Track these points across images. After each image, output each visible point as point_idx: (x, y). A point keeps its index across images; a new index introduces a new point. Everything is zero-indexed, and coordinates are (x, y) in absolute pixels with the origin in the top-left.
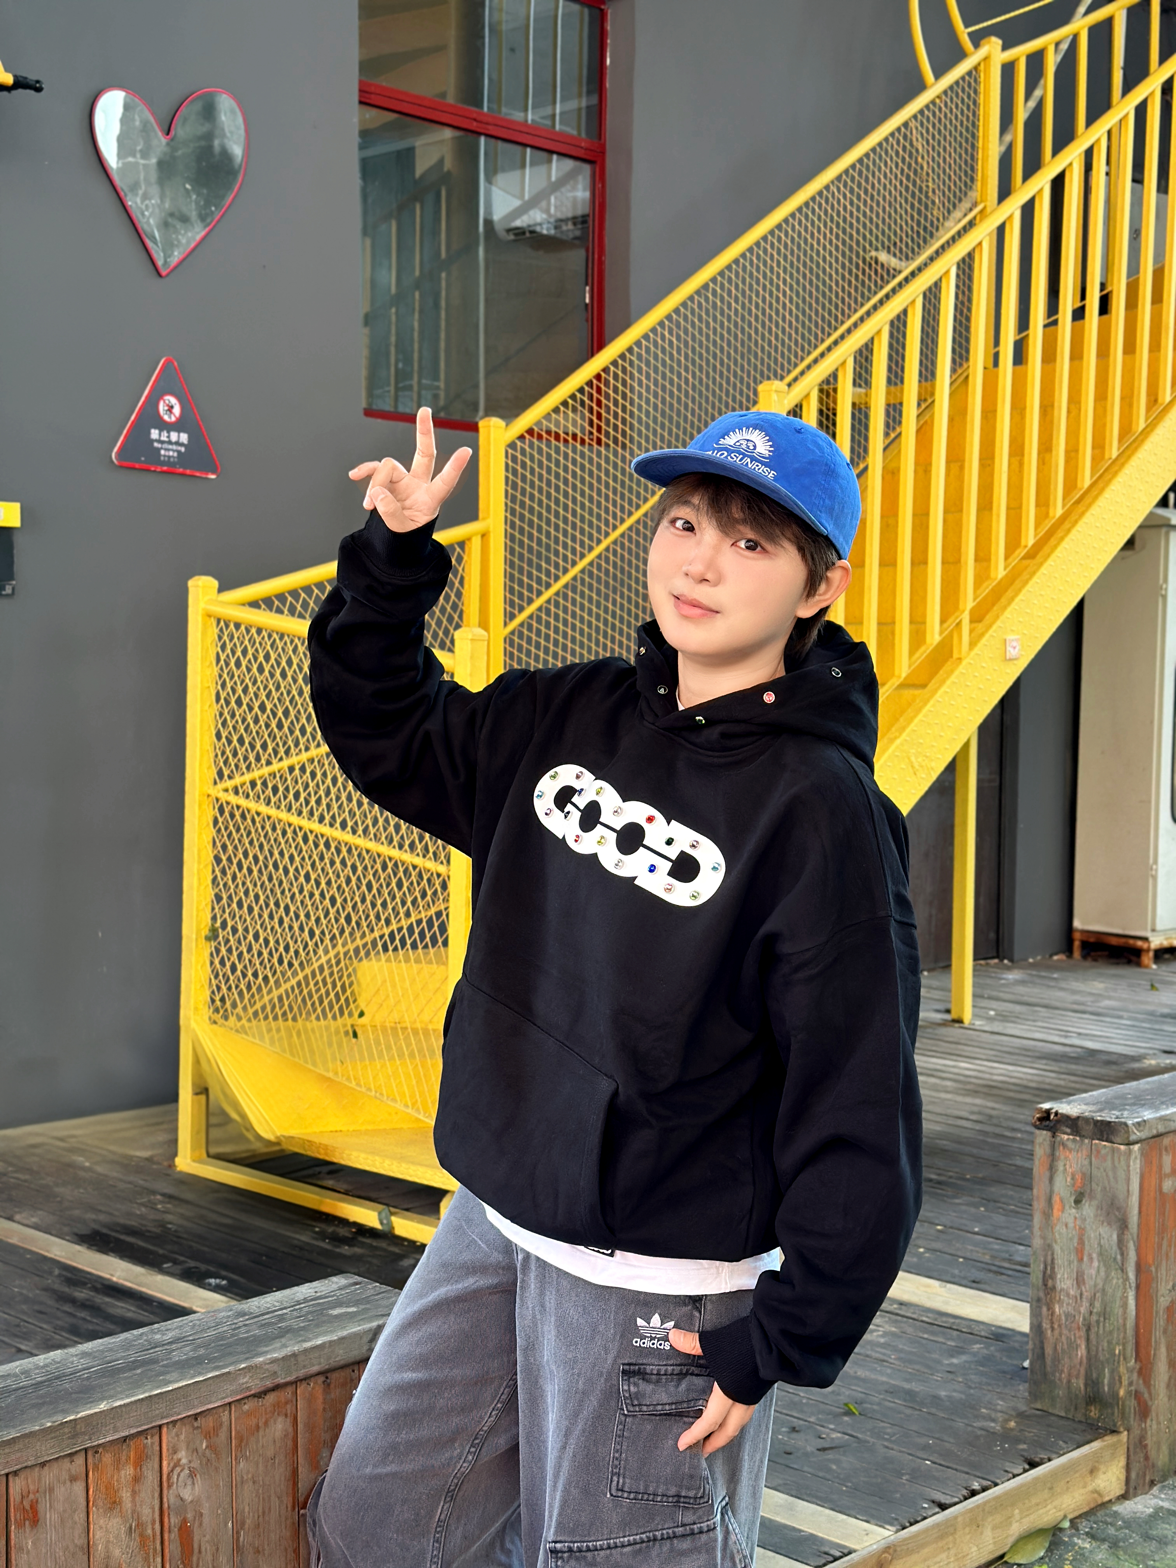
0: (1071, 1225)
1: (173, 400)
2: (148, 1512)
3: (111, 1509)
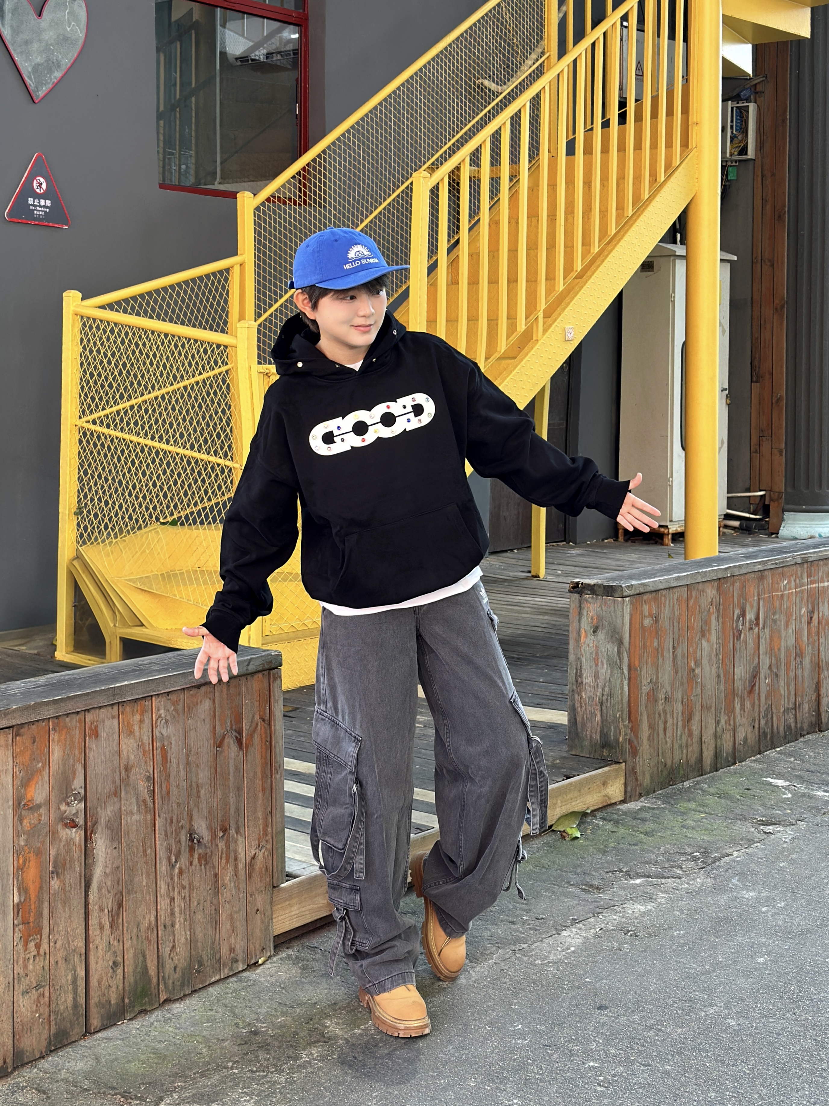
0: (591, 645)
1: (42, 180)
2: (146, 739)
3: (129, 735)
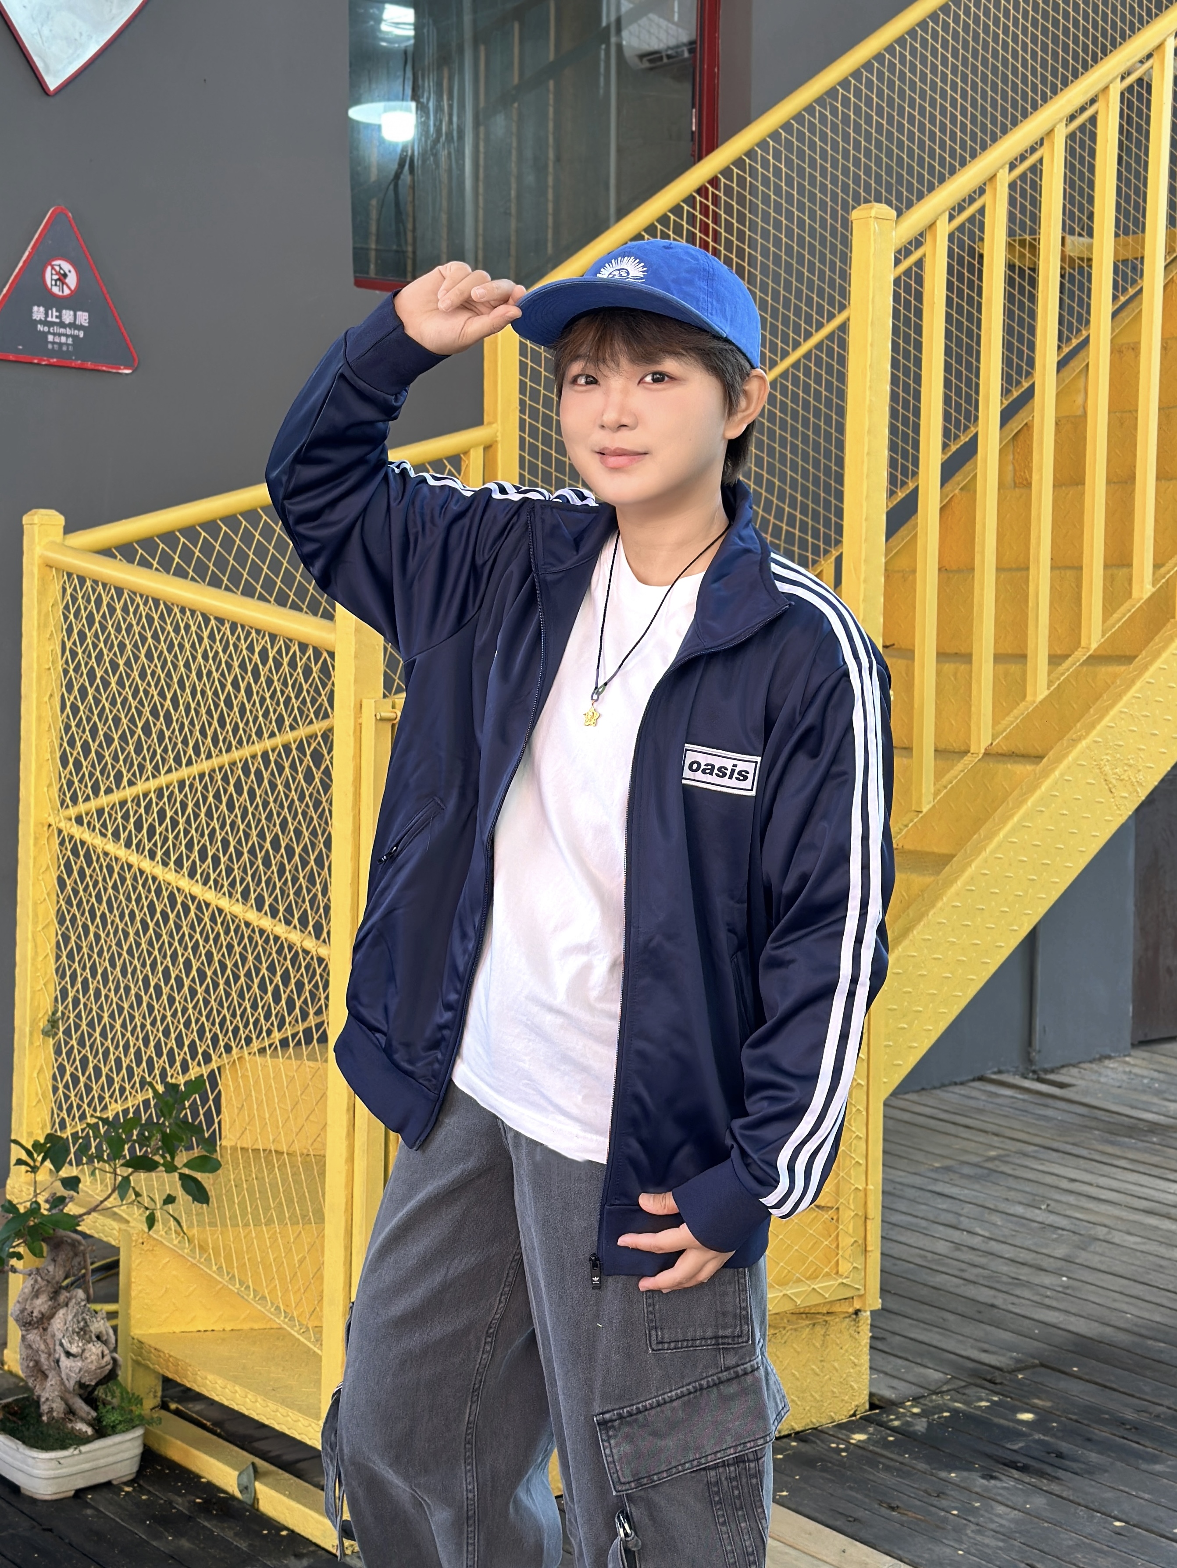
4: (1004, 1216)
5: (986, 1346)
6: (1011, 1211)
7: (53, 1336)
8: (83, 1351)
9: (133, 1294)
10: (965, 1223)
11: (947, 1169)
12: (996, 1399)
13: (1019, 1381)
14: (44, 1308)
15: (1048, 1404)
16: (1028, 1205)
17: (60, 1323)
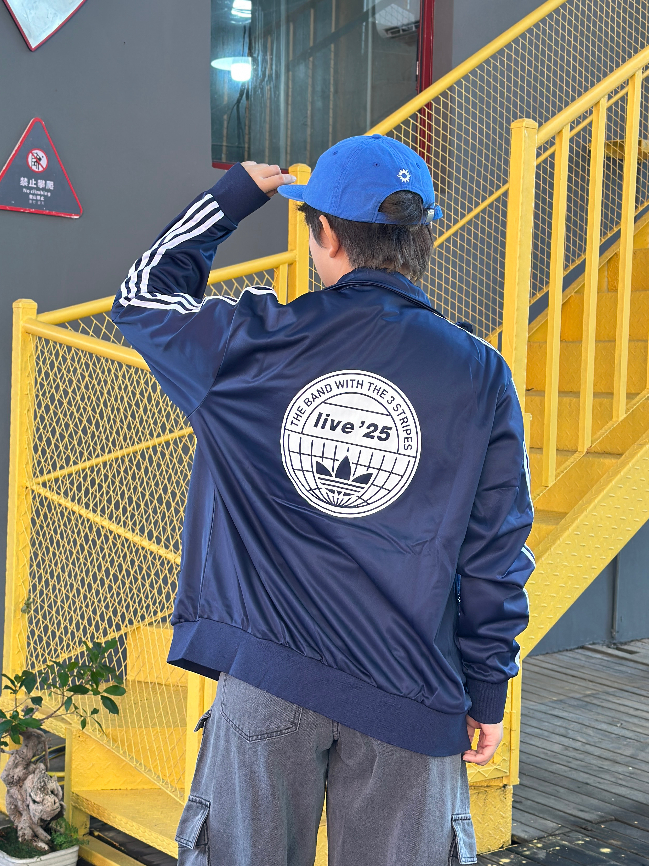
4: (595, 730)
5: (582, 808)
6: (599, 727)
7: (26, 791)
8: (43, 800)
9: (73, 767)
10: (571, 733)
11: (561, 701)
12: (588, 839)
13: (602, 829)
14: (21, 774)
15: (619, 843)
16: (610, 724)
17: (29, 783)
